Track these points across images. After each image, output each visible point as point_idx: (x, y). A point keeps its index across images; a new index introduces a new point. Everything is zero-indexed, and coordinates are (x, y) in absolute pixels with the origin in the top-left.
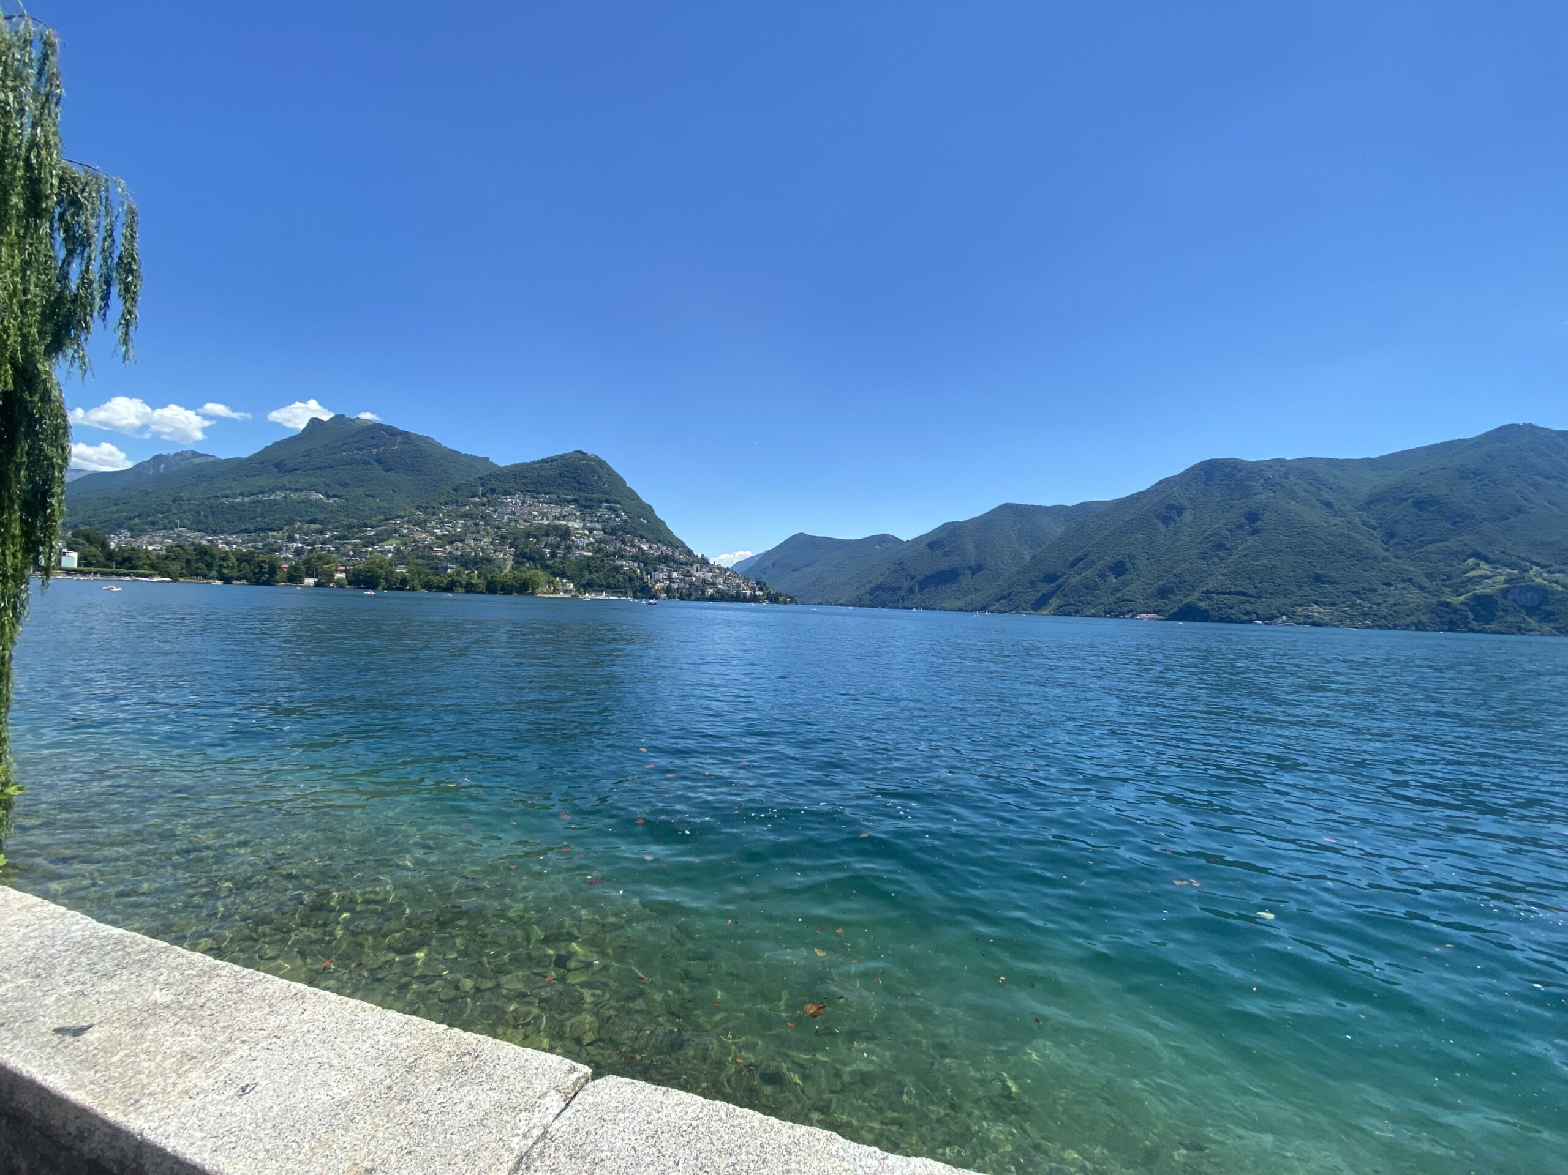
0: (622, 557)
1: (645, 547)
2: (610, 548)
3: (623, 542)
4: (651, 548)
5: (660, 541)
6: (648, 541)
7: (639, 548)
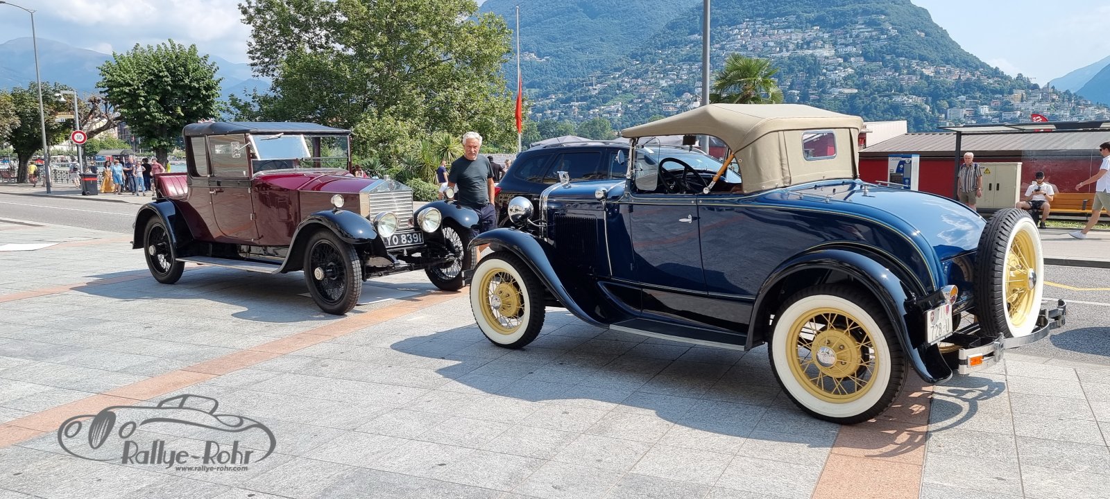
0: (901, 90)
1: (929, 71)
2: (877, 80)
3: (896, 68)
4: (937, 72)
5: (947, 62)
6: (932, 63)
7: (922, 74)
